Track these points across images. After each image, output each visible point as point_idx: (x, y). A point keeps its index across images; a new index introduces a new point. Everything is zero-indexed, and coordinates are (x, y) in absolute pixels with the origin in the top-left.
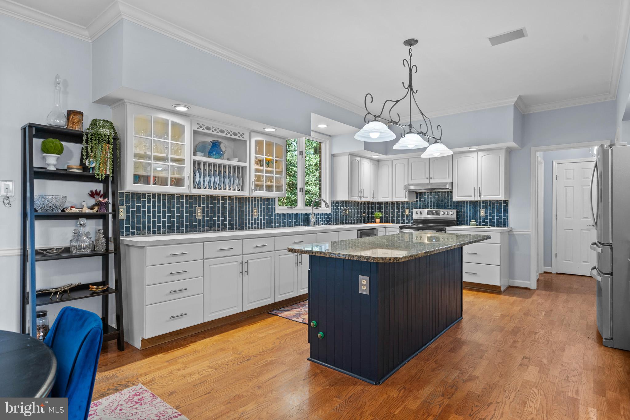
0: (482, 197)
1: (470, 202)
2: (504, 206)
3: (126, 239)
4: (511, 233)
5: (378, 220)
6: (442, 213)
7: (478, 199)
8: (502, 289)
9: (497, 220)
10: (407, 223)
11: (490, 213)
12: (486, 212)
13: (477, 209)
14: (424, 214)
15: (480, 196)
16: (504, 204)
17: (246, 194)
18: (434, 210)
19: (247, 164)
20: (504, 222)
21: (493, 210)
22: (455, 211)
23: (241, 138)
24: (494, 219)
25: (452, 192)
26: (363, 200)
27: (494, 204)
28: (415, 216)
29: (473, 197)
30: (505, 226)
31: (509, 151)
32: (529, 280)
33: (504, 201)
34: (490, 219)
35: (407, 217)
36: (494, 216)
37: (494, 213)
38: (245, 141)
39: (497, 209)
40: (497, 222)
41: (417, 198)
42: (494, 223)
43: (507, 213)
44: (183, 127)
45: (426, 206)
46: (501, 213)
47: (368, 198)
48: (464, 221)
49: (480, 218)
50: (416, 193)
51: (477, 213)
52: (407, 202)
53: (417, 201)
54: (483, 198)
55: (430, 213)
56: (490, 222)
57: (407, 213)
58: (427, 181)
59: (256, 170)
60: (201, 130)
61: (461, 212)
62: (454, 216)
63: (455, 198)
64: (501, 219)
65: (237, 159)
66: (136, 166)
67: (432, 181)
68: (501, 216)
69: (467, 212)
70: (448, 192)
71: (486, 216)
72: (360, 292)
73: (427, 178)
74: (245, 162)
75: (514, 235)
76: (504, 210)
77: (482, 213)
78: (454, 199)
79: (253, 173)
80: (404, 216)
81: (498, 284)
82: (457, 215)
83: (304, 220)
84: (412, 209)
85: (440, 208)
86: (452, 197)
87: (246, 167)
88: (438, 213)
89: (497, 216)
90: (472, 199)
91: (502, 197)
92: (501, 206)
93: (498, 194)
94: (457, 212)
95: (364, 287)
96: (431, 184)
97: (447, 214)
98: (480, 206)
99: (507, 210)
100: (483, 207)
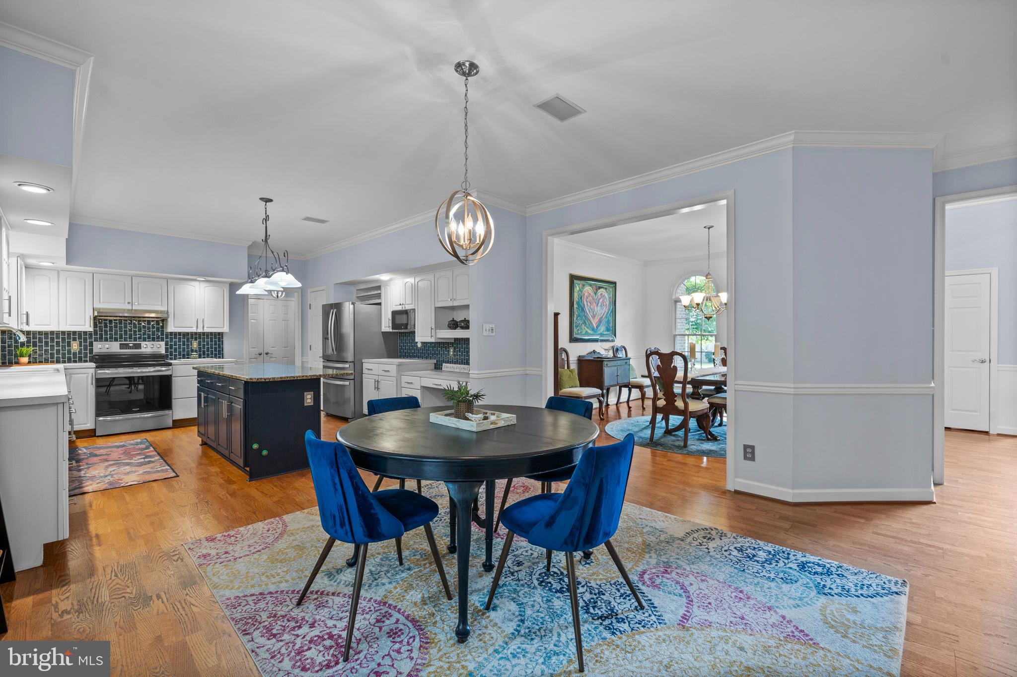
0: (205, 328)
1: (180, 333)
2: (219, 338)
5: (24, 361)
6: (144, 346)
7: (200, 330)
9: (212, 351)
11: (204, 345)
12: (199, 344)
13: (191, 341)
14: (113, 347)
15: (203, 327)
16: (219, 336)
18: (129, 343)
20: (219, 353)
21: (207, 342)
22: (165, 344)
24: (208, 351)
25: (167, 321)
27: (208, 336)
28: (96, 352)
29: (195, 328)
30: (219, 357)
33: (224, 333)
34: (204, 352)
35: (75, 354)
36: (208, 348)
37: (208, 344)
39: (211, 341)
40: (212, 354)
42: (208, 355)
43: (222, 345)
46: (215, 344)
48: (171, 355)
49: (192, 350)
51: (188, 345)
52: (85, 333)
53: (95, 330)
54: (206, 330)
55: (122, 346)
57: (77, 348)
58: (129, 307)
62: (162, 350)
63: (171, 328)
64: (215, 351)
67: (136, 307)
68: (215, 348)
69: (176, 345)
70: (157, 321)
71: (200, 348)
72: (306, 405)
73: (129, 303)
76: (219, 341)
77: (194, 345)
80: (69, 351)
82: (165, 348)
84: (91, 342)
86: (163, 327)
88: (138, 346)
89: (212, 348)
90: (194, 330)
91: (226, 330)
92: (215, 338)
95: (309, 401)
96: (135, 310)
97: (148, 348)
98: (192, 338)
99: (222, 341)
100: (196, 339)
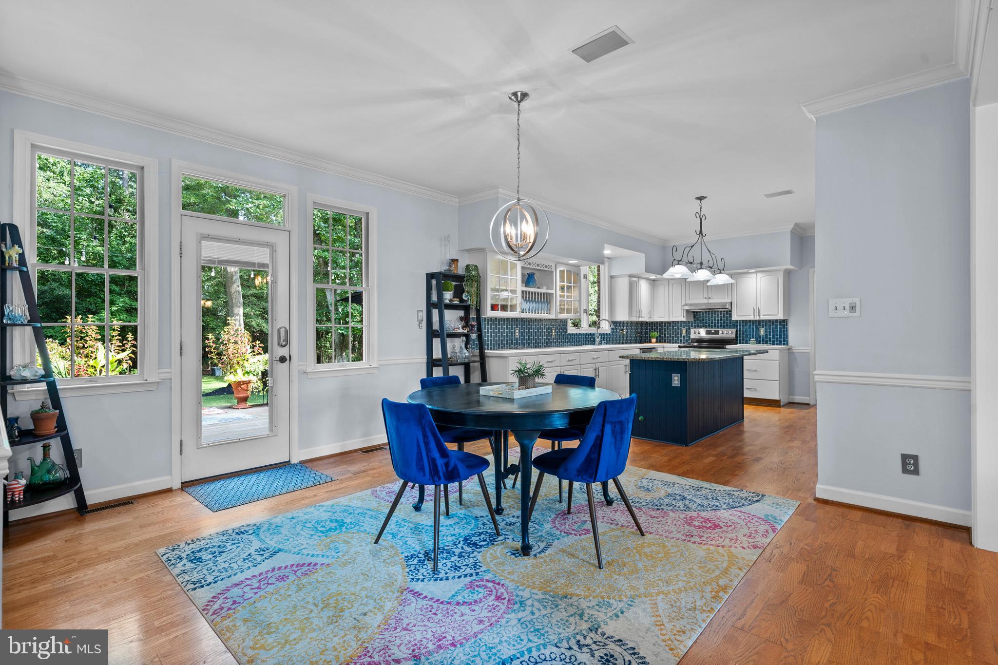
0: (761, 316)
1: (750, 321)
2: (784, 325)
3: (488, 352)
4: (791, 351)
5: (654, 340)
6: (721, 332)
7: (757, 318)
8: (782, 404)
9: (777, 338)
10: (684, 343)
11: (770, 332)
12: (766, 331)
13: (756, 328)
14: (703, 333)
15: (759, 315)
16: (784, 323)
17: (552, 316)
18: (713, 330)
19: (553, 292)
20: (784, 341)
21: (773, 329)
22: (734, 330)
23: (550, 270)
24: (773, 338)
25: (731, 311)
26: (641, 319)
27: (773, 323)
28: (692, 336)
29: (753, 316)
30: (784, 344)
31: (788, 273)
32: (809, 396)
33: (784, 321)
34: (770, 338)
35: (684, 337)
36: (773, 335)
37: (773, 331)
38: (552, 272)
39: (777, 328)
40: (777, 341)
41: (694, 318)
42: (773, 341)
43: (787, 331)
44: (516, 264)
45: (704, 326)
46: (780, 331)
47: (645, 318)
48: (743, 340)
49: (760, 337)
50: (694, 312)
51: (756, 332)
52: (684, 322)
53: (695, 320)
54: (763, 318)
55: (708, 332)
56: (770, 341)
57: (684, 333)
58: (706, 301)
59: (561, 296)
60: (525, 266)
61: (740, 331)
62: (734, 336)
63: (735, 317)
64: (780, 337)
65: (545, 287)
66: (493, 297)
67: (710, 301)
68: (780, 335)
69: (746, 331)
70: (727, 311)
71: (766, 335)
72: (673, 385)
73: (706, 298)
74: (552, 289)
75: (793, 353)
76: (784, 328)
77: (762, 332)
78: (733, 319)
79: (559, 299)
80: (681, 336)
81: (777, 398)
82: (737, 334)
83: (589, 339)
84: (689, 329)
85: (718, 328)
86: (731, 316)
87: (553, 294)
88: (717, 332)
89: (777, 335)
90: (751, 318)
91: (780, 317)
92: (780, 325)
93: (777, 313)
94: (737, 331)
95: (676, 382)
96: (710, 303)
97: (726, 333)
98: (760, 325)
99: (787, 328)
100: (763, 327)
